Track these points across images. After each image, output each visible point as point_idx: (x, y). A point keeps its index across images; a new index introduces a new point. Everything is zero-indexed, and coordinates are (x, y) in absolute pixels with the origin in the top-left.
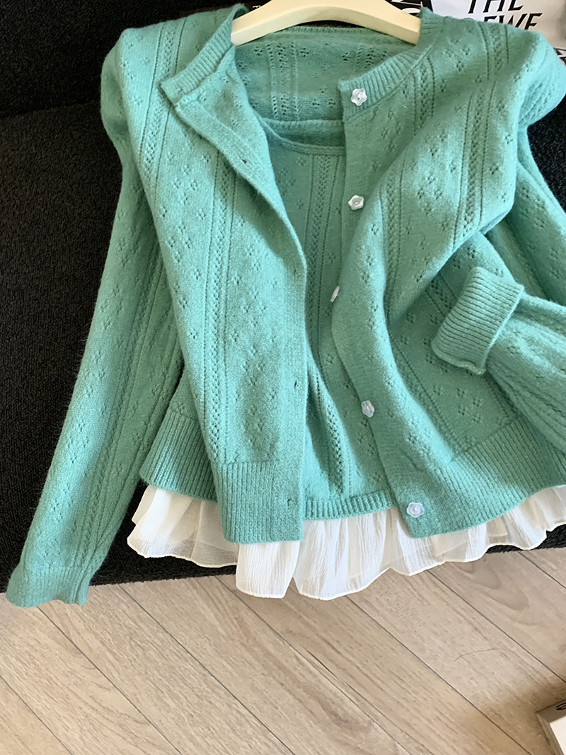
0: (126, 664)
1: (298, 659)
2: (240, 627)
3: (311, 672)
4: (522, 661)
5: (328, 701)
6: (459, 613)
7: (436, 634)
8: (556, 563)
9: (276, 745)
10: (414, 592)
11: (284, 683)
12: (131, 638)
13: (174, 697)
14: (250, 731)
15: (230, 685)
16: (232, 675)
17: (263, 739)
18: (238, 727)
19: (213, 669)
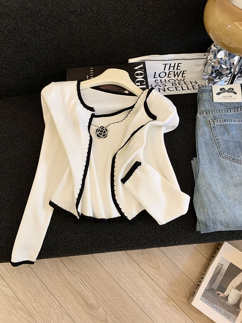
0: (14, 278)
1: (76, 281)
2: (57, 268)
3: (80, 286)
4: (155, 289)
5: (85, 298)
6: (135, 269)
7: (127, 276)
8: (172, 254)
9: (64, 312)
10: (120, 260)
11: (70, 290)
13: (30, 292)
14: (55, 307)
15: (51, 289)
16: (52, 285)
17: (60, 309)
18: (51, 305)
19: (45, 282)
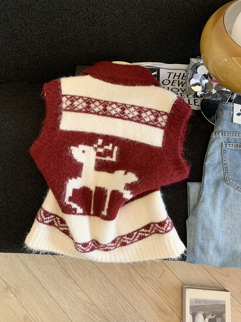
2: (129, 274)
12: (89, 274)
16: (125, 291)
19: (118, 288)
